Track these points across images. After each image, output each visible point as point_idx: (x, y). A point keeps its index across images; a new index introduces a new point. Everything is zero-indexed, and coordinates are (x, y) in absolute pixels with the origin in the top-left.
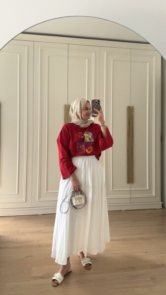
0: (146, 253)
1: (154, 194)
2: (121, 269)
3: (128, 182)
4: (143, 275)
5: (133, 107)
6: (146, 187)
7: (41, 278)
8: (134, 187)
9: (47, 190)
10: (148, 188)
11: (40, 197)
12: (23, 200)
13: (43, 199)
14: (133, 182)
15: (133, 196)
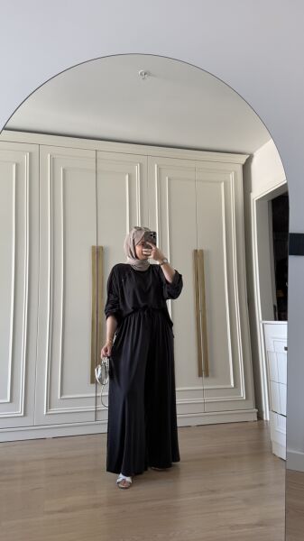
1: (243, 394)
3: (200, 375)
5: (202, 251)
6: (230, 383)
7: (61, 511)
8: (209, 384)
9: (61, 394)
10: (233, 385)
11: (49, 406)
12: (20, 412)
13: (54, 410)
14: (207, 375)
15: (208, 399)
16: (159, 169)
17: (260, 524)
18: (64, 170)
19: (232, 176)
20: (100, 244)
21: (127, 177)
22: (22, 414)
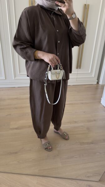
0: (84, 112)
1: (93, 75)
2: (68, 122)
3: (77, 68)
4: (82, 126)
7: (16, 129)
8: (80, 71)
10: (90, 72)
11: (15, 76)
13: (17, 78)
14: (80, 68)
17: (92, 143)
22: (4, 79)
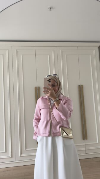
3: (84, 139)
5: (82, 86)
6: (96, 142)
8: (87, 142)
9: (26, 149)
10: (98, 142)
11: (21, 153)
12: (10, 156)
13: (23, 155)
14: (87, 139)
15: (87, 148)
16: (62, 52)
18: (22, 56)
19: (94, 52)
20: (38, 86)
21: (49, 56)
22: (11, 157)
